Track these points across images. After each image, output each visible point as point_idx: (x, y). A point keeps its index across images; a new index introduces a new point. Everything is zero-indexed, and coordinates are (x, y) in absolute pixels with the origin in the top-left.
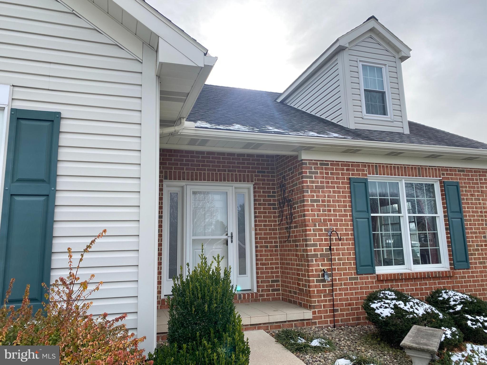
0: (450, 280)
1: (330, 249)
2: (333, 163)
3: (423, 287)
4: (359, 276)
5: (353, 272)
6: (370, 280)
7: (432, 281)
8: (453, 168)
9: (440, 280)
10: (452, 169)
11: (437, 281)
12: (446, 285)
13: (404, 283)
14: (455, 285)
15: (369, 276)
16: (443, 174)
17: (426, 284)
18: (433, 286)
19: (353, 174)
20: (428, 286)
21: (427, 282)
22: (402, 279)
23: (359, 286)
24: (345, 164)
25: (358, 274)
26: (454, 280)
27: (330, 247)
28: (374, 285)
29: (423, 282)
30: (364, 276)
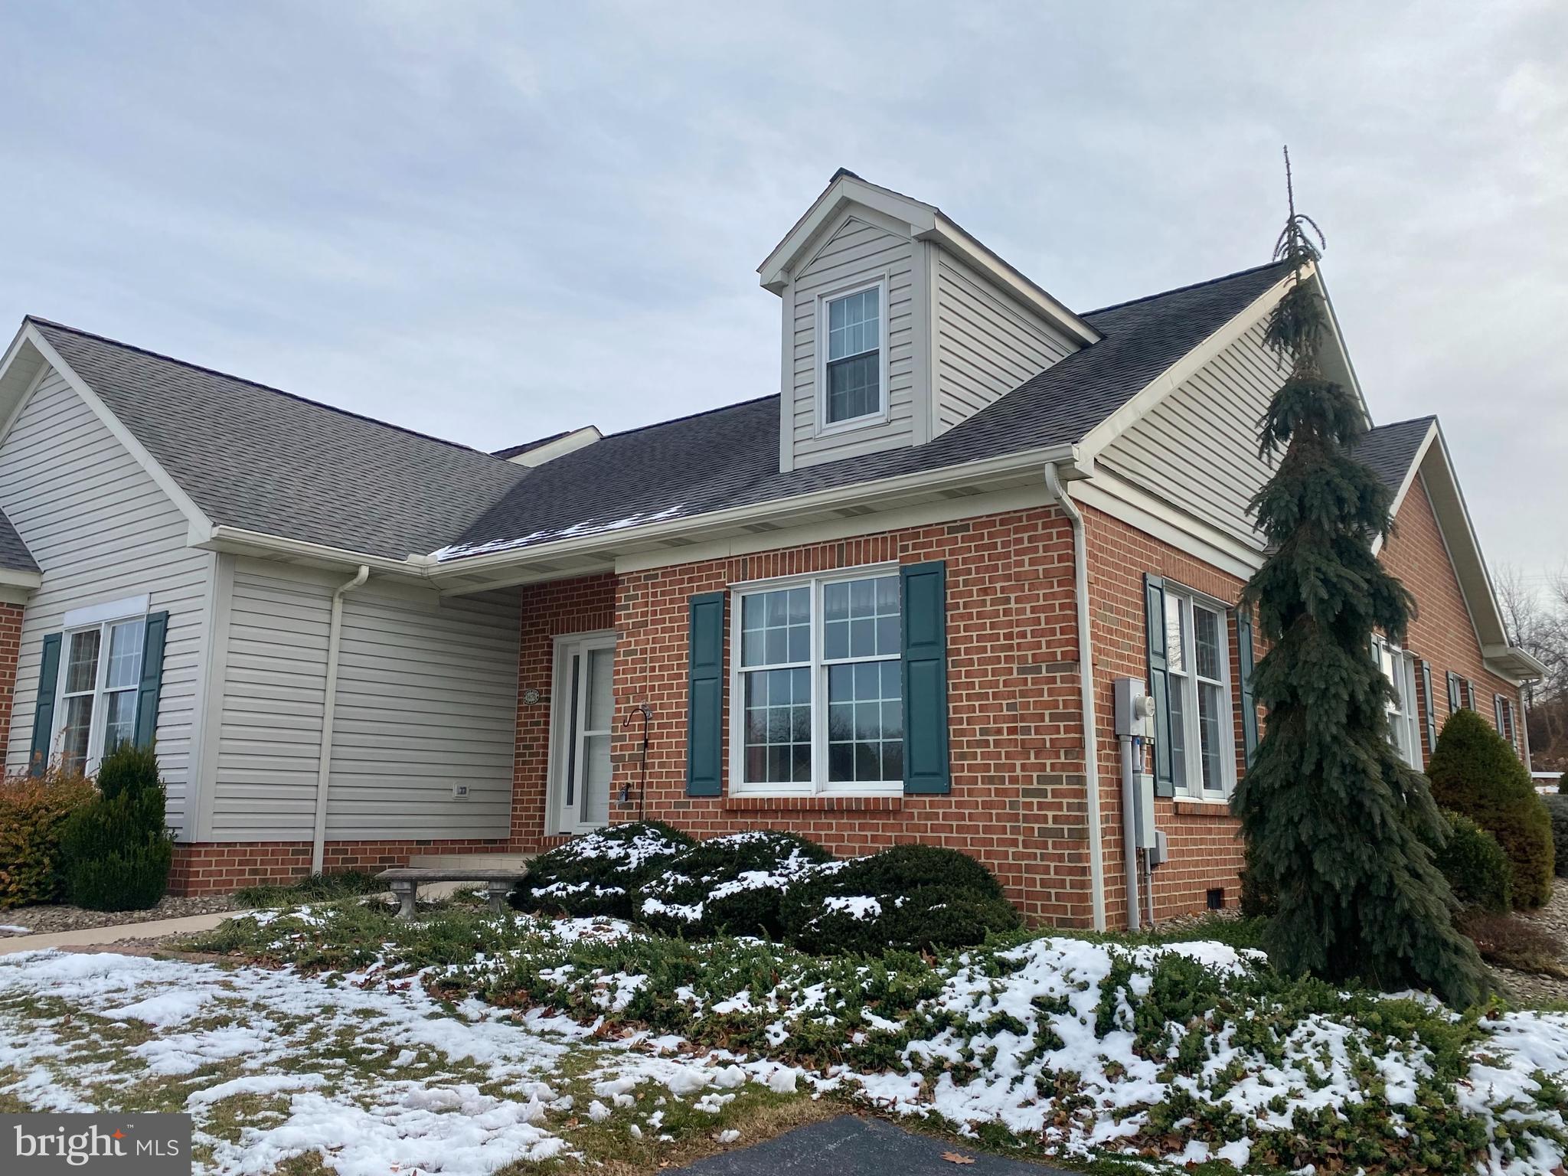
0: (892, 821)
1: (646, 745)
2: (667, 571)
3: (823, 833)
4: (691, 800)
5: (682, 791)
6: (711, 809)
7: (845, 821)
8: (934, 527)
9: (865, 818)
10: (929, 530)
11: (857, 822)
12: (880, 833)
13: (779, 820)
14: (905, 833)
15: (711, 800)
16: (904, 548)
17: (830, 826)
18: (846, 834)
19: (699, 588)
20: (833, 832)
21: (834, 822)
22: (776, 811)
23: (690, 821)
24: (686, 569)
25: (691, 797)
26: (905, 823)
27: (646, 741)
28: (719, 820)
29: (824, 821)
30: (701, 800)
